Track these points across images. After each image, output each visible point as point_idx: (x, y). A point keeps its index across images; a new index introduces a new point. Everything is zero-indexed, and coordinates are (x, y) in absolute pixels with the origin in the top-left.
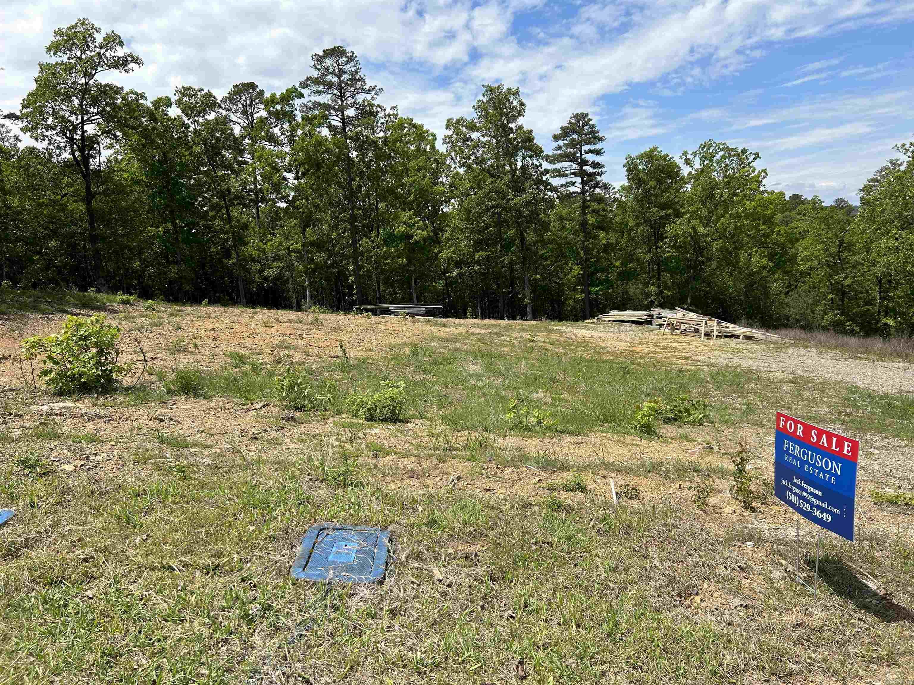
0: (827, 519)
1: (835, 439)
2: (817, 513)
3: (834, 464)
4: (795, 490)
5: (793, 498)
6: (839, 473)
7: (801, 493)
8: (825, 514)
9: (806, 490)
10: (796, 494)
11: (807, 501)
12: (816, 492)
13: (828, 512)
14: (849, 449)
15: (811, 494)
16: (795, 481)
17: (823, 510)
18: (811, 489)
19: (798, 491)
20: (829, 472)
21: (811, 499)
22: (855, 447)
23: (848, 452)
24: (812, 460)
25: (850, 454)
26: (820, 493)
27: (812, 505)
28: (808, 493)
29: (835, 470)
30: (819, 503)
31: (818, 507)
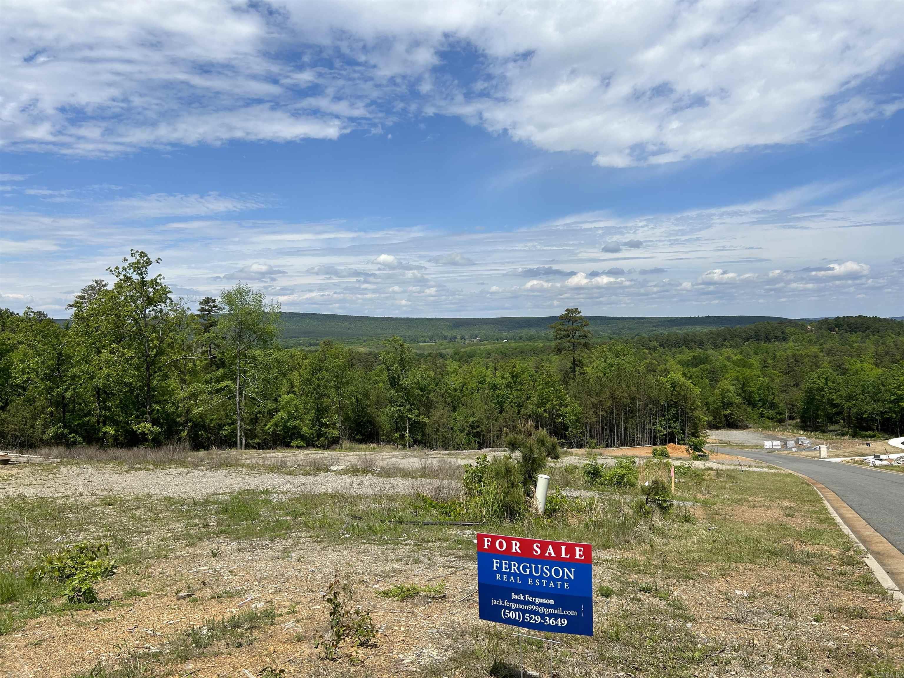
0: (562, 624)
1: (563, 548)
2: (551, 622)
3: (566, 570)
4: (514, 606)
5: (511, 615)
6: (572, 577)
7: (525, 607)
8: (559, 620)
9: (533, 603)
10: (516, 610)
11: (536, 613)
12: (545, 601)
13: (562, 617)
14: (582, 553)
15: (540, 605)
16: (514, 597)
17: (556, 617)
18: (538, 601)
19: (520, 606)
20: (562, 579)
21: (541, 610)
22: (587, 550)
23: (580, 556)
24: (537, 572)
25: (583, 558)
26: (552, 602)
27: (543, 616)
28: (536, 605)
29: (568, 575)
30: (552, 611)
31: (550, 616)
